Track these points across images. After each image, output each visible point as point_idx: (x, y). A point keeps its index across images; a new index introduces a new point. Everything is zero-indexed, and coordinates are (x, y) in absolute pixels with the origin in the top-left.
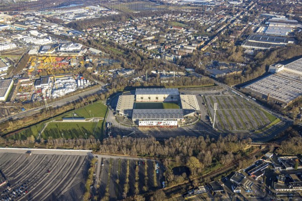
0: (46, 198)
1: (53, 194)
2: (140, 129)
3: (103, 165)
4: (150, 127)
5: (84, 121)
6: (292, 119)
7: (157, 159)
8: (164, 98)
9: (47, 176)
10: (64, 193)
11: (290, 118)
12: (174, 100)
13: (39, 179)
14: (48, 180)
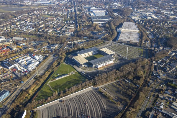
0: (101, 114)
1: (102, 111)
2: (99, 69)
3: (106, 90)
4: (103, 67)
5: (67, 76)
6: (145, 48)
7: (123, 78)
8: (92, 53)
9: (88, 106)
10: (106, 108)
11: (144, 47)
12: (96, 53)
13: (86, 109)
14: (91, 107)
